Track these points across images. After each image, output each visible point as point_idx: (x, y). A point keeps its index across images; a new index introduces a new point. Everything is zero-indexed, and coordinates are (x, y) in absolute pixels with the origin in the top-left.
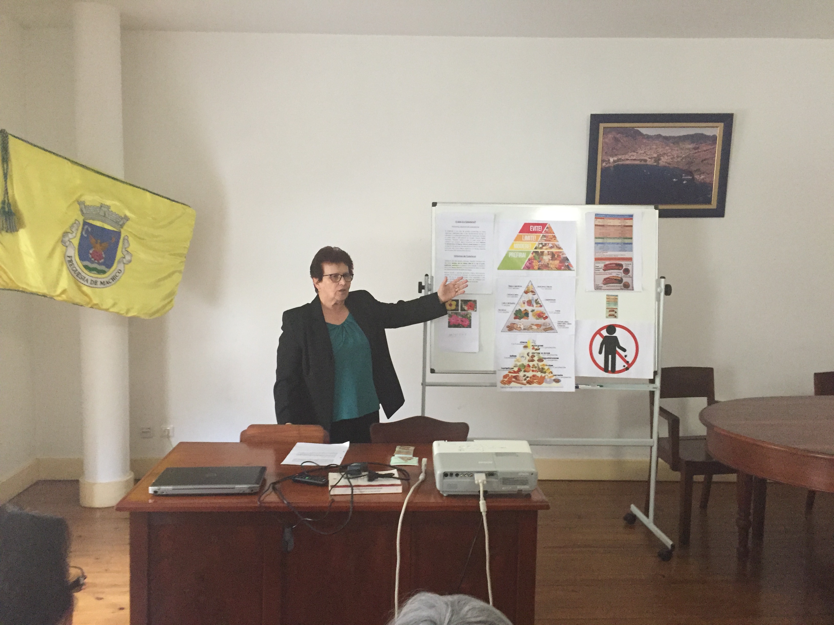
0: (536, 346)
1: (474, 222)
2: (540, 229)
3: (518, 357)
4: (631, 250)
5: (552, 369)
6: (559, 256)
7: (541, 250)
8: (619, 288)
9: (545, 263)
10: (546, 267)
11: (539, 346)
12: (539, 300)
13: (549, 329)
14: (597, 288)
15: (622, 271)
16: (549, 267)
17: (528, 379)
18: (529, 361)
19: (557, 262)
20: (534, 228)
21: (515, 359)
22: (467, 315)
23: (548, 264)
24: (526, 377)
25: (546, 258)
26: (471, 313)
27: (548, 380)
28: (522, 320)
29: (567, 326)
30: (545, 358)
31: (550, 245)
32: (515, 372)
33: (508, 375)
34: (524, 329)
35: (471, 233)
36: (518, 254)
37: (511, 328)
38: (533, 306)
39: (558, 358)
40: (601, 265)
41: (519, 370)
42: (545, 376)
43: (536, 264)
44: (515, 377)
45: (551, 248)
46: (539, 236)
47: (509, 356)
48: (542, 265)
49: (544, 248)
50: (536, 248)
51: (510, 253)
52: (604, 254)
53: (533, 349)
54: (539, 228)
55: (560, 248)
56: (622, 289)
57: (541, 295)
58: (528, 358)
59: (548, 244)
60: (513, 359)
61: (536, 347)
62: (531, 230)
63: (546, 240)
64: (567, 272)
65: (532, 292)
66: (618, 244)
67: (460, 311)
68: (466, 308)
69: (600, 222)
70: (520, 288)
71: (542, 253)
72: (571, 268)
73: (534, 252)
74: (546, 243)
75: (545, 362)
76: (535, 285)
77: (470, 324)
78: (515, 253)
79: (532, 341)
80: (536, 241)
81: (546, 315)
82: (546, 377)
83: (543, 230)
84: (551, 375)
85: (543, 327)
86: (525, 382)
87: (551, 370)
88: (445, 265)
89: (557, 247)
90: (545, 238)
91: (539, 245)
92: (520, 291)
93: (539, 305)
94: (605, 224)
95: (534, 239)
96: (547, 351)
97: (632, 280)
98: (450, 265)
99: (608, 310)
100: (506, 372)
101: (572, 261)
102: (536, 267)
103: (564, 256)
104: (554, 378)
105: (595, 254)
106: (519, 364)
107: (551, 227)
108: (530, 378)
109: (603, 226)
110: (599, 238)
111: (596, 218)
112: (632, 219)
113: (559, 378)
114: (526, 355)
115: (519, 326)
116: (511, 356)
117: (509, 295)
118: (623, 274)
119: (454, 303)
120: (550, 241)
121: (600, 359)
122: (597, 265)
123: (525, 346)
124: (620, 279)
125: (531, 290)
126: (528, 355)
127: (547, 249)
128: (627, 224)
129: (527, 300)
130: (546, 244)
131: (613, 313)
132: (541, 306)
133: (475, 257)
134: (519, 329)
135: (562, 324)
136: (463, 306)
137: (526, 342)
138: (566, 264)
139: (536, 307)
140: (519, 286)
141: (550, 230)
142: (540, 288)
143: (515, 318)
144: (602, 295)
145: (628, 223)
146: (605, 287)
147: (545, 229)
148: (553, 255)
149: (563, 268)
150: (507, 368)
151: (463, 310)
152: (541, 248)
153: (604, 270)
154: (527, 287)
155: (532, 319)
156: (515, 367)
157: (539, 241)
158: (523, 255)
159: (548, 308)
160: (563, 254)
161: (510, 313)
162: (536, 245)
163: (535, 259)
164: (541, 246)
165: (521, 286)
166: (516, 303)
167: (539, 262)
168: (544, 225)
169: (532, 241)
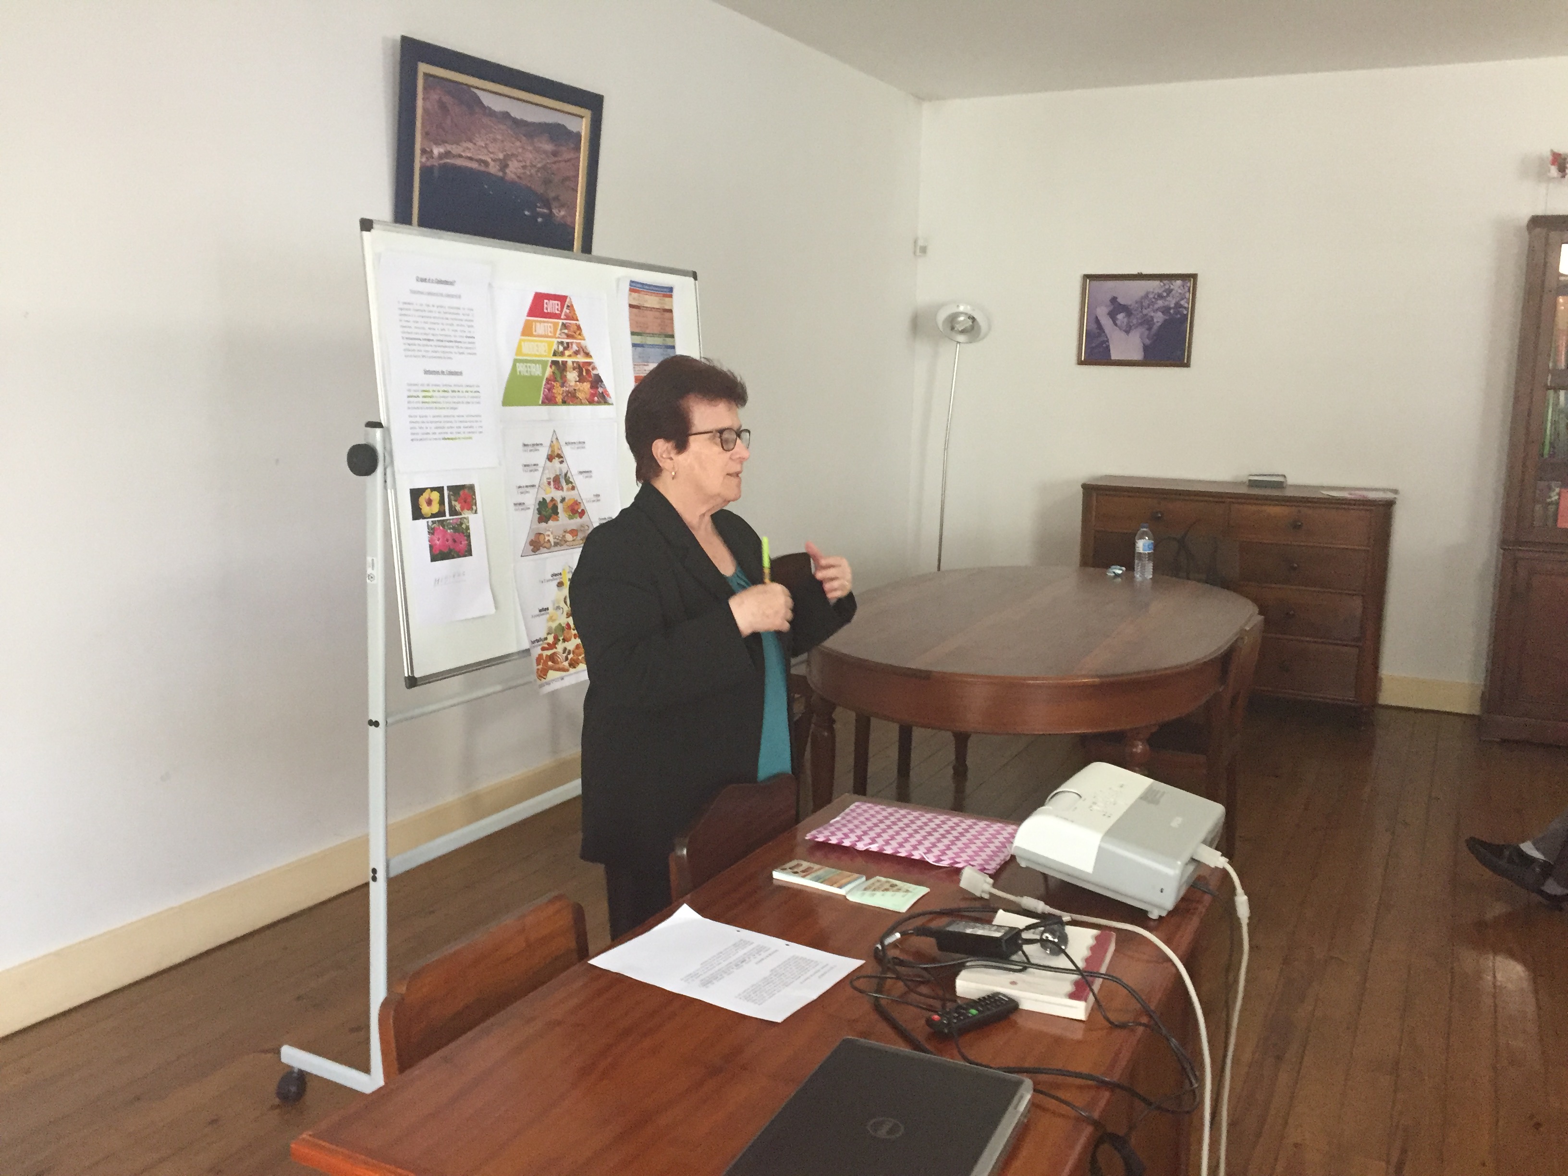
1: (451, 283)
2: (558, 309)
3: (551, 610)
6: (588, 371)
7: (563, 359)
9: (570, 389)
10: (570, 398)
12: (569, 474)
16: (577, 398)
17: (570, 657)
19: (587, 387)
20: (550, 307)
21: (547, 616)
22: (461, 524)
23: (575, 390)
24: (567, 652)
25: (572, 376)
26: (467, 519)
28: (550, 523)
31: (575, 348)
32: (550, 646)
33: (542, 655)
34: (556, 544)
35: (447, 311)
36: (530, 367)
37: (536, 545)
38: (562, 489)
41: (557, 640)
43: (558, 390)
44: (552, 658)
46: (557, 324)
47: (537, 612)
48: (568, 393)
49: (567, 353)
50: (555, 354)
51: (517, 364)
54: (556, 306)
55: (587, 355)
57: (572, 462)
59: (572, 344)
60: (544, 618)
62: (545, 311)
63: (568, 336)
64: (603, 408)
65: (559, 456)
66: (658, 346)
67: (448, 517)
68: (458, 507)
69: (637, 299)
70: (540, 449)
71: (565, 365)
72: (608, 399)
73: (552, 362)
74: (568, 341)
76: (562, 441)
77: (470, 545)
78: (526, 364)
80: (554, 336)
81: (582, 507)
83: (562, 311)
86: (566, 664)
89: (583, 350)
90: (566, 331)
91: (558, 347)
92: (541, 456)
93: (570, 485)
94: (641, 303)
95: (551, 332)
100: (539, 650)
102: (559, 399)
103: (595, 372)
105: (634, 369)
106: (554, 625)
107: (572, 306)
108: (574, 653)
109: (639, 307)
110: (636, 334)
111: (631, 290)
112: (671, 296)
115: (547, 538)
116: (540, 611)
117: (525, 466)
119: (435, 496)
120: (572, 337)
123: (559, 583)
125: (556, 451)
127: (570, 356)
128: (667, 307)
129: (552, 476)
132: (573, 488)
133: (460, 374)
134: (548, 546)
136: (453, 503)
137: (560, 574)
138: (600, 390)
139: (568, 490)
140: (537, 445)
141: (572, 312)
142: (568, 448)
143: (541, 520)
145: (667, 303)
147: (565, 309)
148: (579, 367)
149: (596, 398)
150: (538, 641)
151: (453, 512)
152: (562, 354)
154: (550, 446)
155: (563, 519)
156: (548, 634)
157: (559, 338)
158: (536, 370)
159: (583, 491)
160: (594, 368)
161: (532, 508)
162: (555, 347)
163: (555, 380)
164: (561, 348)
165: (541, 444)
166: (537, 486)
167: (562, 386)
168: (562, 299)
169: (547, 336)
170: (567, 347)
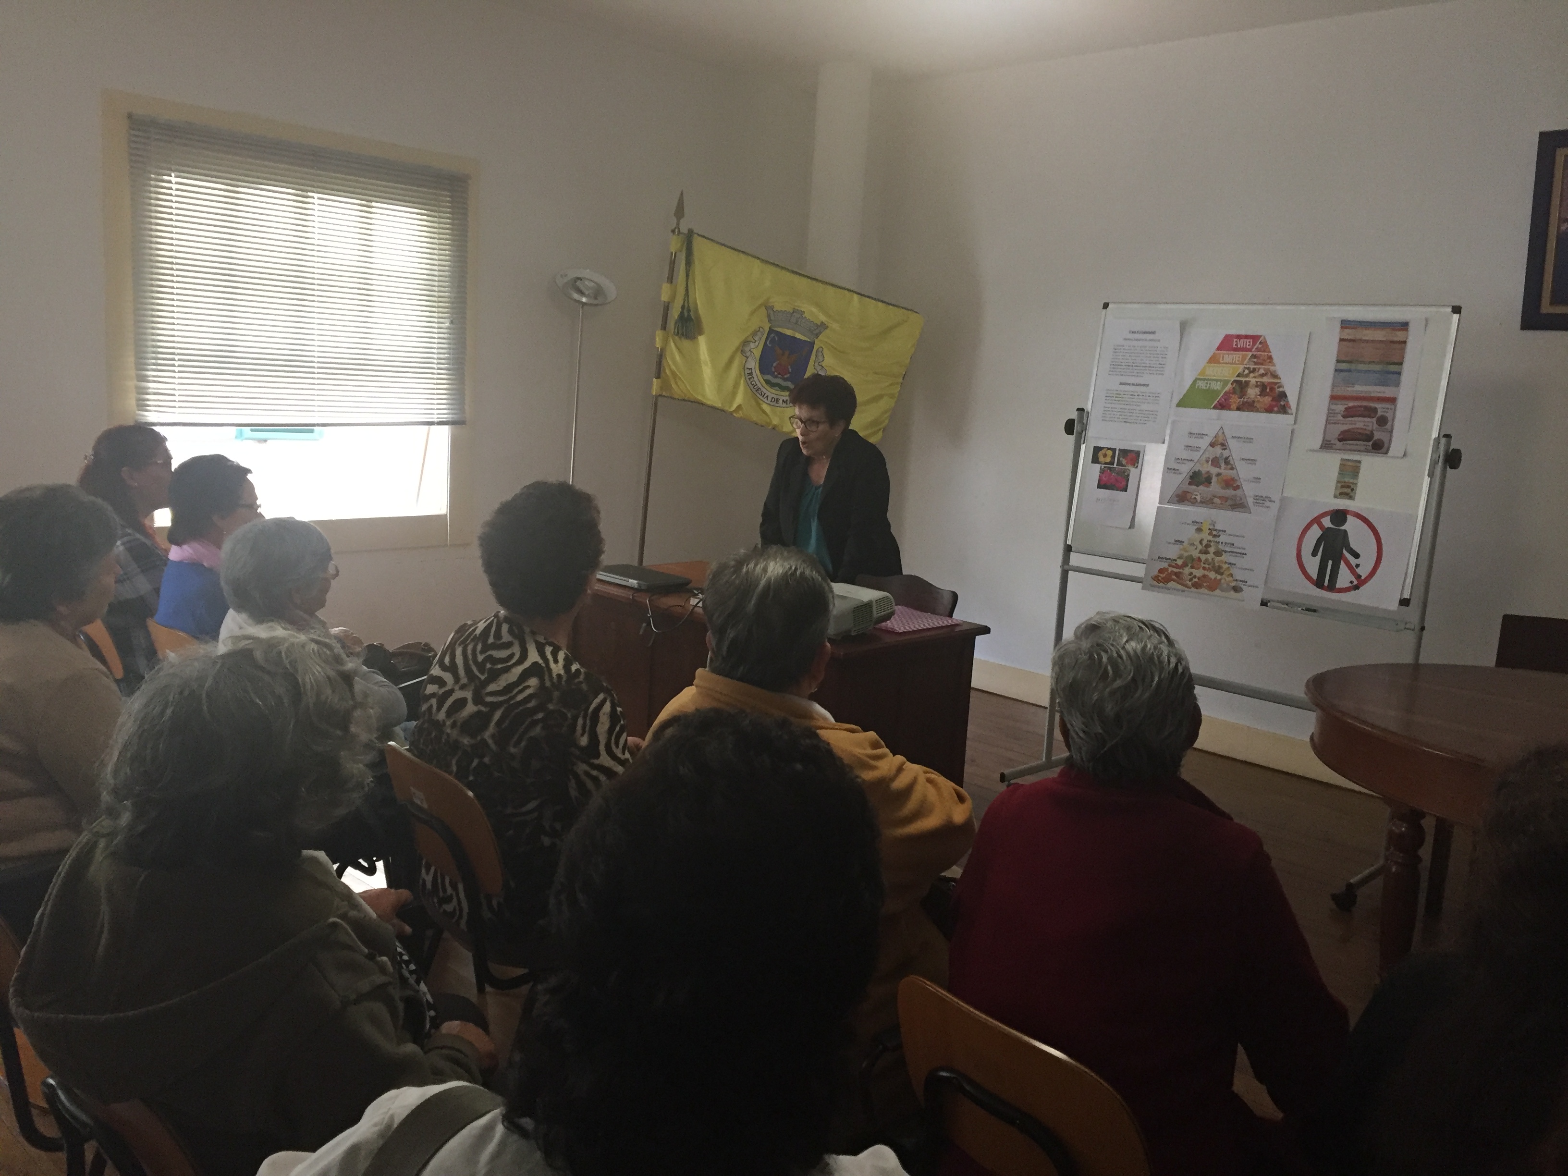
0: (1216, 530)
1: (1154, 333)
2: (1249, 345)
3: (1185, 544)
4: (1397, 384)
5: (1234, 571)
6: (1272, 389)
7: (1247, 379)
8: (1363, 448)
9: (1249, 400)
10: (1248, 406)
11: (1220, 531)
12: (1230, 458)
13: (1238, 505)
14: (1326, 446)
15: (1374, 420)
16: (1254, 407)
17: (1194, 580)
18: (1201, 552)
19: (1267, 400)
20: (1241, 343)
21: (1181, 547)
22: (1124, 472)
23: (1253, 401)
24: (1192, 576)
25: (1252, 393)
26: (1130, 471)
27: (1225, 586)
28: (1201, 487)
29: (1267, 503)
30: (1226, 552)
31: (1262, 371)
32: (1177, 566)
33: (1167, 569)
34: (1201, 502)
35: (1147, 348)
36: (1210, 384)
37: (1182, 498)
38: (1220, 467)
39: (1246, 554)
40: (1340, 408)
41: (1185, 565)
42: (1220, 580)
43: (1235, 400)
44: (1177, 575)
45: (1262, 375)
46: (1247, 355)
47: (1173, 541)
48: (1244, 403)
49: (1252, 375)
50: (1238, 376)
51: (1198, 381)
52: (1349, 389)
53: (1210, 534)
54: (1248, 343)
55: (1275, 376)
56: (1367, 451)
57: (1236, 450)
58: (1200, 547)
59: (1259, 369)
60: (1177, 547)
61: (1214, 533)
62: (1234, 346)
63: (1256, 363)
64: (1281, 417)
65: (1222, 445)
66: (1375, 372)
67: (1115, 466)
68: (1124, 462)
69: (1349, 334)
70: (1205, 437)
71: (1247, 383)
72: (1289, 411)
73: (1235, 381)
74: (1255, 367)
75: (1224, 557)
76: (1228, 434)
77: (1127, 486)
78: (1206, 382)
79: (1210, 522)
80: (1242, 364)
81: (1238, 483)
82: (1223, 581)
83: (1252, 348)
84: (1231, 579)
85: (1230, 502)
86: (1190, 583)
87: (1231, 571)
88: (1106, 396)
89: (1272, 374)
90: (1255, 360)
91: (1244, 371)
92: (1204, 443)
93: (1229, 467)
94: (1358, 337)
95: (1238, 361)
96: (1229, 540)
97: (1391, 436)
98: (1113, 397)
99: (1339, 485)
100: (1164, 565)
101: (1292, 399)
102: (1234, 406)
103: (1281, 390)
104: (1233, 584)
105: (1332, 390)
106: (1186, 554)
107: (1266, 342)
108: (1199, 578)
109: (1353, 341)
110: (1344, 362)
111: (1342, 327)
112: (1407, 330)
113: (1241, 585)
114: (1197, 543)
115: (1193, 496)
116: (1176, 541)
117: (1187, 446)
118: (1375, 426)
119: (1110, 453)
120: (1262, 364)
121: (1313, 565)
122: (1333, 407)
123: (1198, 529)
124: (1368, 433)
125: (1220, 440)
126: (1201, 542)
127: (1255, 377)
128: (1396, 339)
129: (1212, 457)
130: (1254, 370)
131: (1346, 490)
133: (1148, 385)
134: (1194, 502)
135: (1261, 500)
136: (1121, 459)
137: (1202, 523)
138: (1282, 403)
139: (1225, 469)
140: (1203, 434)
141: (1265, 347)
142: (1234, 441)
143: (1190, 484)
144: (1333, 461)
145: (1399, 336)
146: (1339, 444)
147: (1257, 345)
148: (1263, 387)
149: (1276, 409)
150: (1167, 559)
151: (1119, 464)
152: (1247, 376)
153: (1344, 417)
154: (1215, 437)
155: (1215, 487)
156: (1178, 558)
157: (1246, 364)
158: (1217, 386)
159: (1243, 472)
160: (1279, 387)
161: (1184, 474)
162: (1240, 370)
164: (1247, 372)
165: (1207, 435)
166: (1196, 460)
167: (1241, 397)
168: (1255, 338)
169: (1235, 364)
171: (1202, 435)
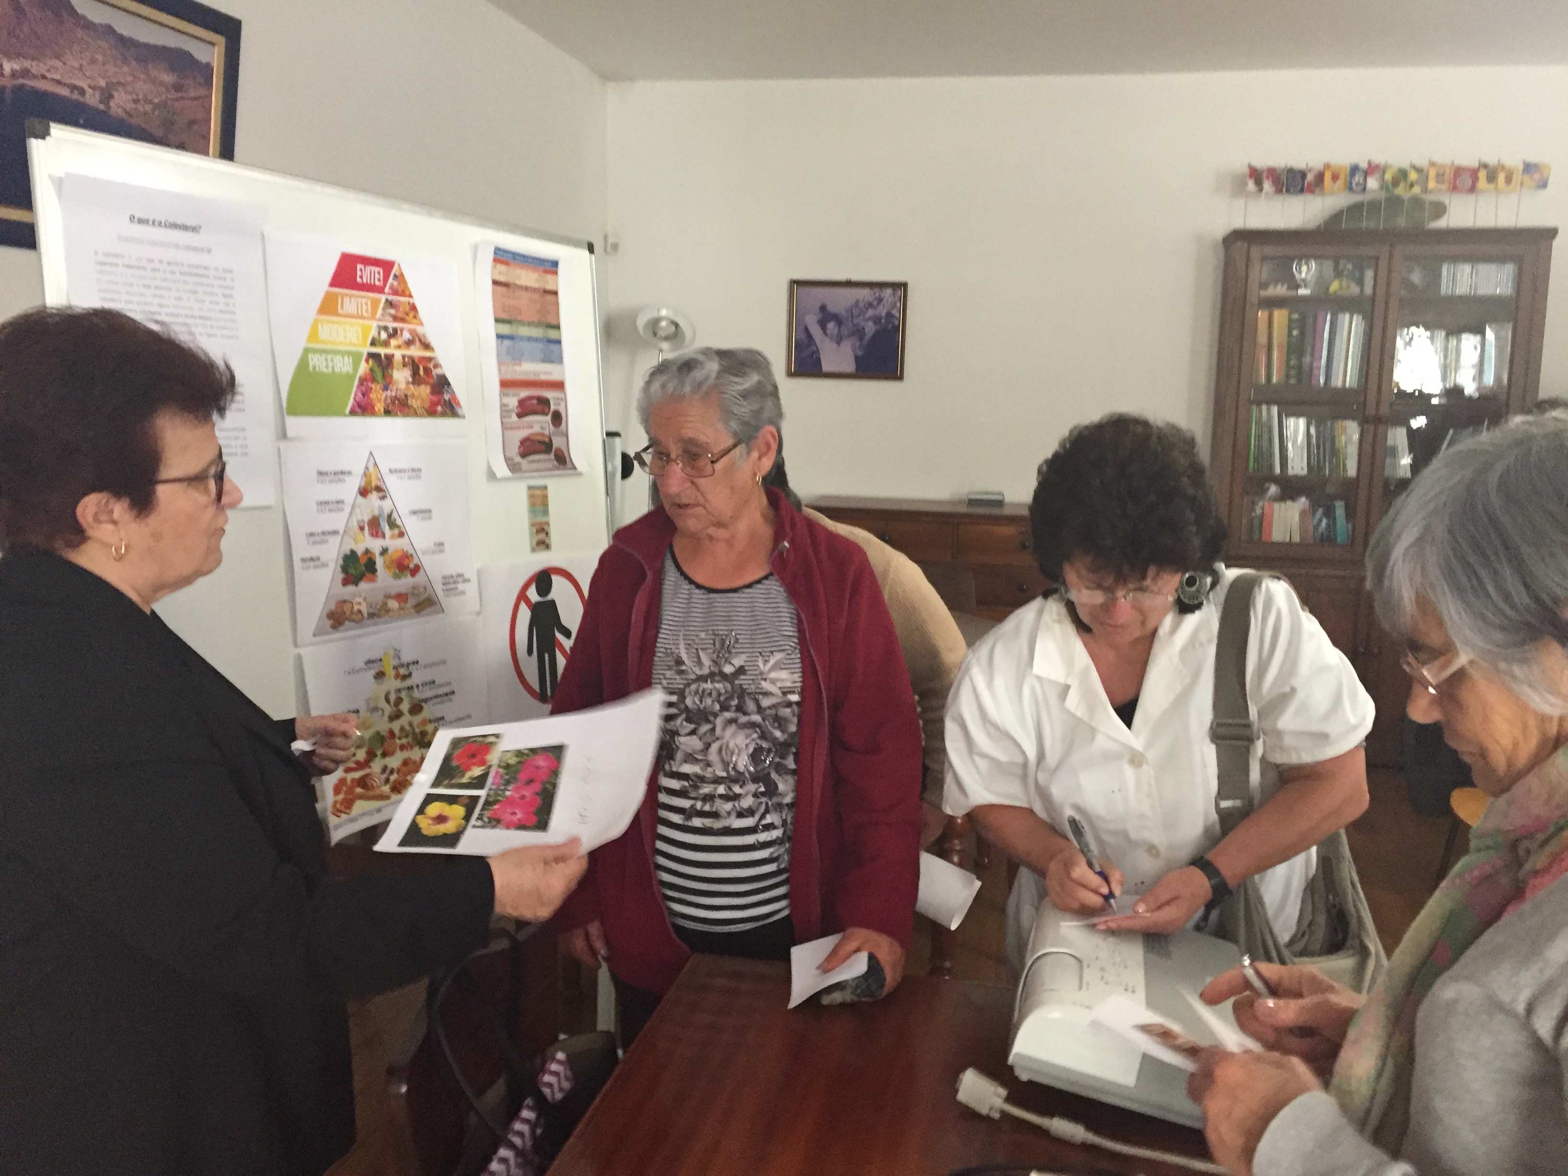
0: (402, 665)
2: (379, 280)
3: (362, 712)
4: (561, 360)
6: (427, 371)
7: (387, 351)
8: (548, 465)
9: (398, 394)
10: (402, 406)
11: (408, 665)
12: (395, 515)
13: (426, 604)
14: (511, 467)
15: (549, 418)
16: (409, 407)
17: (393, 778)
18: (391, 719)
19: (425, 391)
20: (366, 275)
23: (406, 395)
24: (387, 772)
25: (401, 376)
28: (364, 586)
29: (461, 587)
30: (426, 701)
31: (407, 336)
32: (360, 766)
33: (347, 780)
34: (371, 615)
36: (332, 360)
37: (339, 618)
38: (383, 536)
39: (453, 693)
40: (513, 401)
41: (371, 755)
43: (378, 395)
44: (363, 782)
46: (378, 301)
48: (394, 399)
49: (393, 342)
50: (373, 343)
51: (309, 355)
52: (517, 368)
53: (397, 676)
54: (377, 275)
55: (427, 346)
56: (553, 469)
57: (400, 497)
58: (388, 710)
59: (402, 330)
61: (402, 671)
62: (359, 280)
63: (395, 318)
64: (450, 424)
65: (379, 489)
66: (537, 340)
69: (501, 272)
70: (347, 478)
71: (390, 358)
72: (459, 411)
73: (370, 355)
74: (395, 325)
75: (427, 710)
76: (383, 468)
78: (324, 356)
79: (391, 653)
80: (373, 317)
81: (416, 561)
83: (385, 284)
85: (411, 602)
86: (386, 789)
89: (420, 341)
90: (393, 311)
91: (379, 333)
92: (349, 489)
93: (396, 531)
94: (511, 279)
95: (367, 311)
96: (427, 676)
97: (568, 442)
99: (534, 530)
101: (459, 387)
102: (379, 407)
103: (439, 371)
105: (500, 370)
106: (369, 734)
107: (402, 275)
108: (399, 771)
109: (507, 285)
110: (503, 321)
111: (495, 260)
112: (556, 273)
114: (382, 703)
115: (356, 608)
117: (321, 503)
118: (552, 428)
120: (403, 320)
122: (506, 401)
123: (377, 674)
124: (548, 440)
125: (374, 482)
126: (387, 699)
127: (399, 347)
128: (548, 287)
129: (366, 518)
130: (395, 331)
132: (401, 534)
134: (359, 619)
135: (452, 584)
137: (380, 660)
138: (447, 397)
139: (392, 537)
140: (342, 473)
141: (402, 285)
142: (394, 477)
143: (345, 582)
144: (522, 488)
145: (550, 282)
146: (524, 464)
147: (391, 280)
148: (413, 365)
149: (439, 408)
152: (386, 344)
153: (520, 416)
154: (365, 474)
155: (384, 580)
157: (380, 320)
158: (343, 366)
159: (418, 539)
160: (437, 366)
161: (332, 566)
162: (373, 333)
163: (373, 380)
164: (384, 335)
165: (349, 473)
166: (341, 532)
167: (386, 388)
168: (387, 266)
169: (362, 317)
170: (394, 333)
171: (340, 475)
